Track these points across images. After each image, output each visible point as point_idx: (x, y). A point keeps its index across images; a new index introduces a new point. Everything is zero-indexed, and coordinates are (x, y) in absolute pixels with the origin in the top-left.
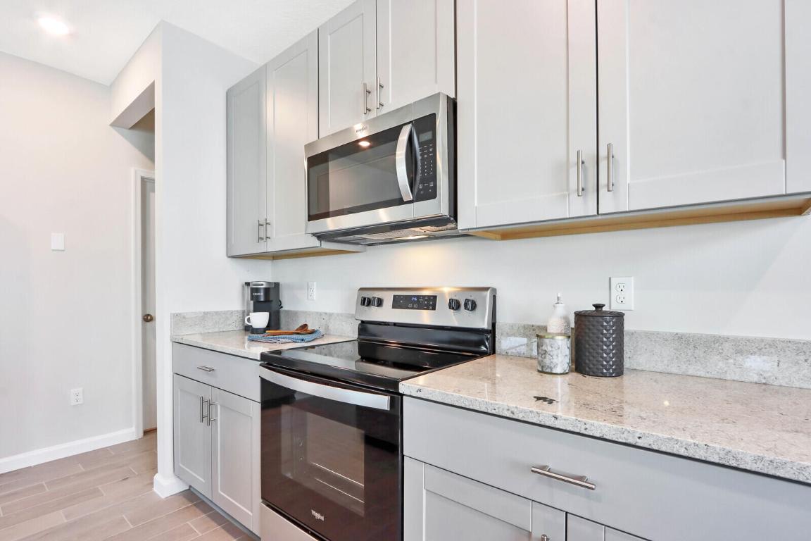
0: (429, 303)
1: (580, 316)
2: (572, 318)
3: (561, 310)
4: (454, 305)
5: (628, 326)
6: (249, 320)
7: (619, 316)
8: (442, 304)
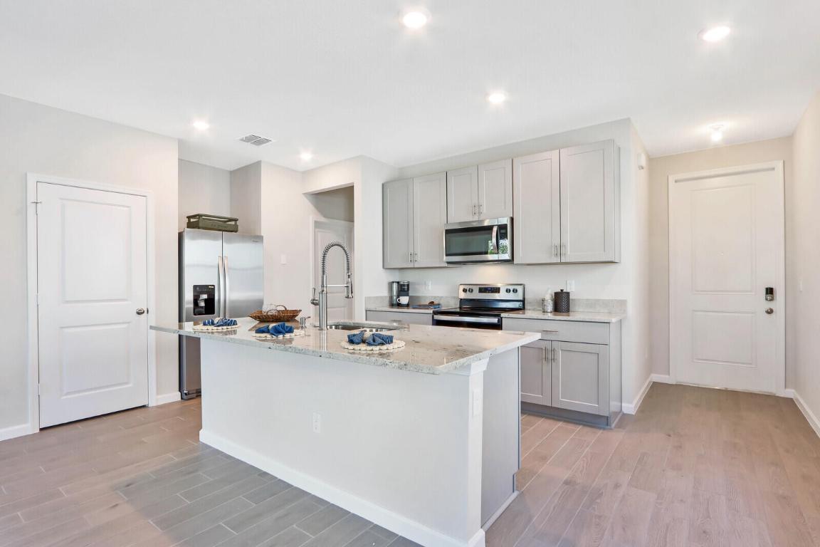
0: (497, 290)
1: (556, 294)
2: (554, 295)
3: (550, 292)
4: (508, 291)
5: (571, 297)
6: (399, 300)
7: (568, 294)
8: (503, 290)
